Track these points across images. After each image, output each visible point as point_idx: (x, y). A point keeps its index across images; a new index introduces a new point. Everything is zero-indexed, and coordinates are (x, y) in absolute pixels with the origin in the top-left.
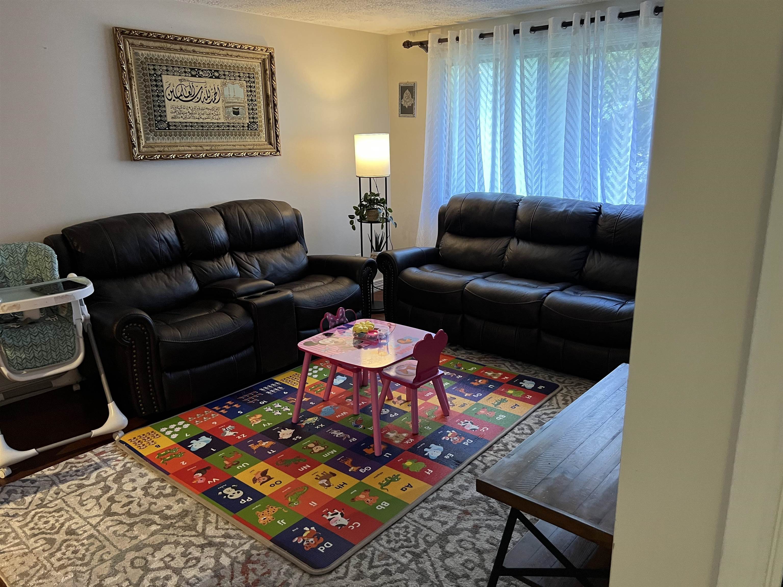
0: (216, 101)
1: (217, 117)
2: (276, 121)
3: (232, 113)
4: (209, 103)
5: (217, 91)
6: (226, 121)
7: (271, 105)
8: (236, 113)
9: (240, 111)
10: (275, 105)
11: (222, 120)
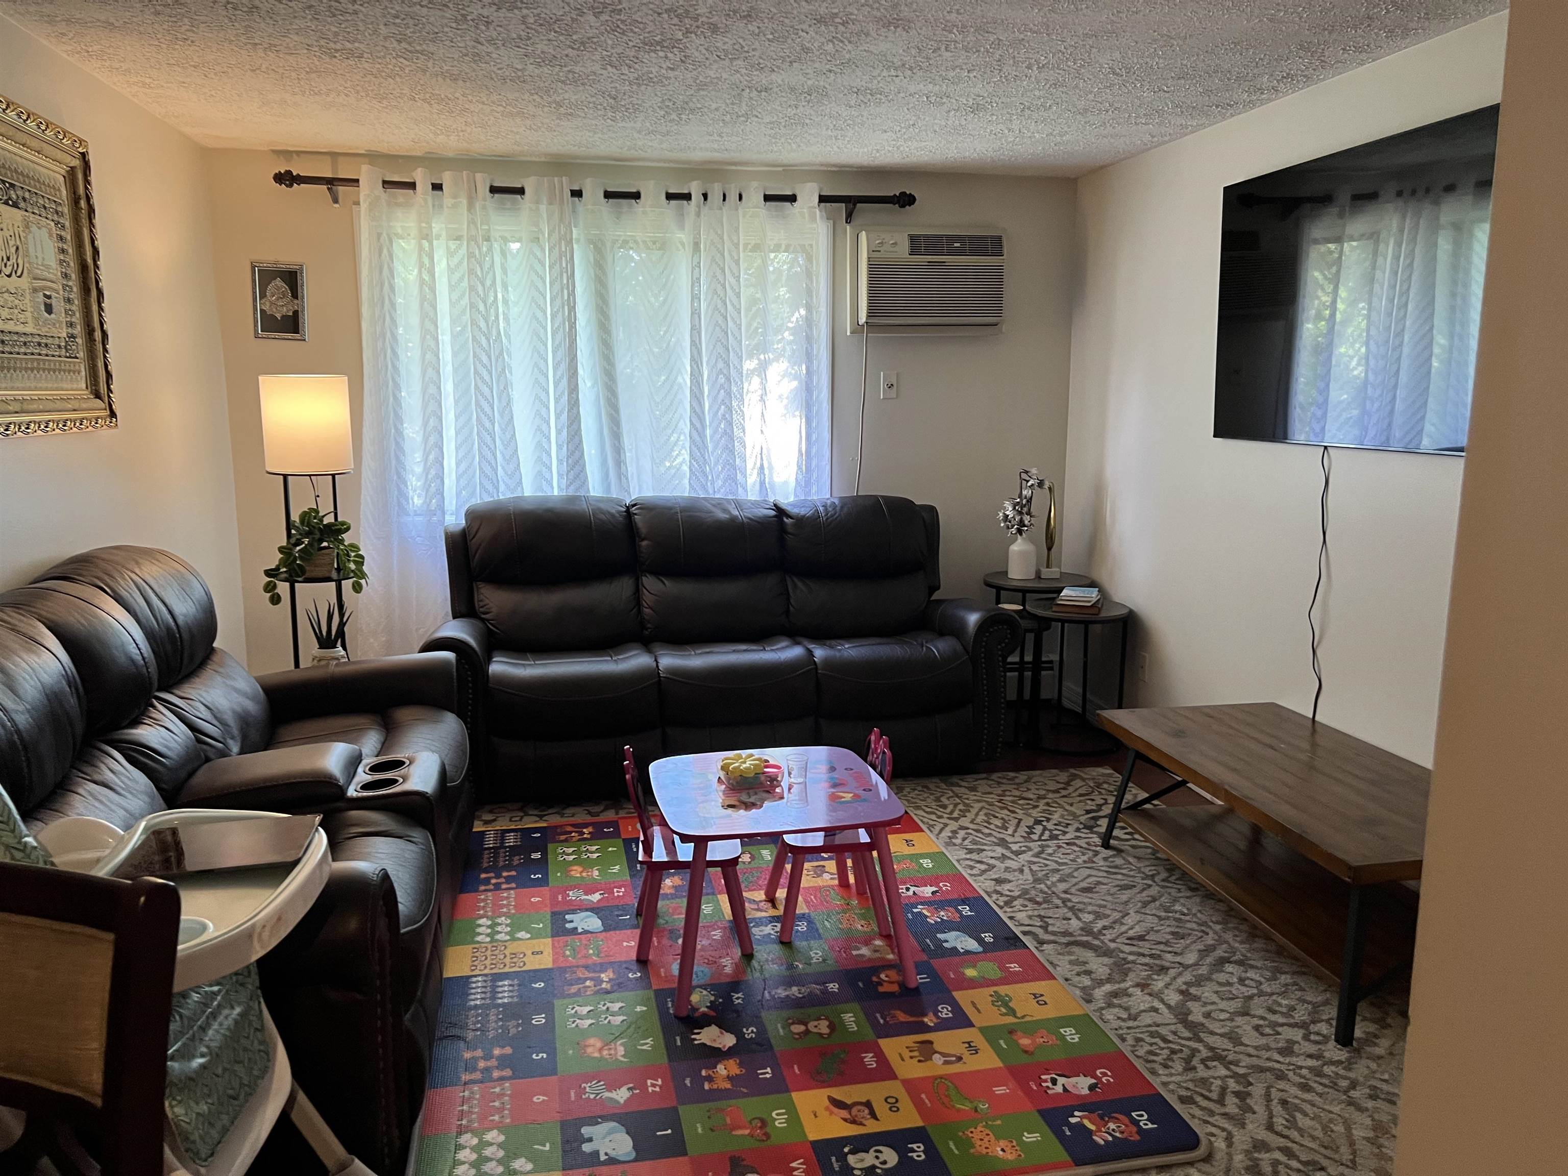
0: (19, 273)
1: (22, 317)
2: (105, 335)
3: (43, 308)
4: (9, 276)
5: (18, 243)
6: (35, 331)
7: (94, 293)
8: (49, 309)
9: (54, 302)
10: (100, 293)
11: (29, 329)
